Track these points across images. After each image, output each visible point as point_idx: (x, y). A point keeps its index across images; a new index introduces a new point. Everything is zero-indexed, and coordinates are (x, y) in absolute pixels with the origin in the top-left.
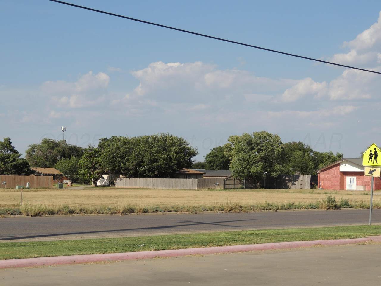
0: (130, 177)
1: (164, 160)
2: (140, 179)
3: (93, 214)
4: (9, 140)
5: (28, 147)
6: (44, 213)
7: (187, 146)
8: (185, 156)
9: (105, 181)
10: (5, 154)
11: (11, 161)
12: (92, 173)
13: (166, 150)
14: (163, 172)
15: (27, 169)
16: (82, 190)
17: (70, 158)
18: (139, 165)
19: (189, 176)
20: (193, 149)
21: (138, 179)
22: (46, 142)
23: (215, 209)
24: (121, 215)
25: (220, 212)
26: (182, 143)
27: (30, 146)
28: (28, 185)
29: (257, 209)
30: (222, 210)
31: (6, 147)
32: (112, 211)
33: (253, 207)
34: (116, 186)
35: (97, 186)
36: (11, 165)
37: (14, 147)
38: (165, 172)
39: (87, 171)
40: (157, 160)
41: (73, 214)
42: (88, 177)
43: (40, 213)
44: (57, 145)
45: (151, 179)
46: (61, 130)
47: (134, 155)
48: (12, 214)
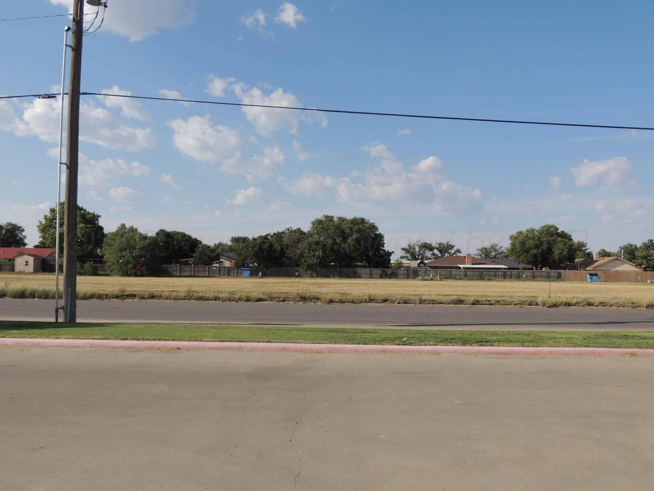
3: (613, 307)
6: (560, 304)
10: (648, 254)
24: (644, 309)
31: (649, 246)
32: (634, 305)
41: (591, 307)
43: (556, 304)
48: (529, 305)
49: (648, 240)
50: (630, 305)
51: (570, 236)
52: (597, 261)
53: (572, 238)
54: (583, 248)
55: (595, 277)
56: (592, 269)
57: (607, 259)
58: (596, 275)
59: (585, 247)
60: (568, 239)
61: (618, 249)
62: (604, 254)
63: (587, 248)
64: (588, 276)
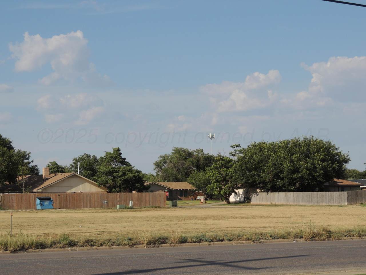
0: (267, 191)
1: (307, 169)
2: (279, 193)
4: (119, 150)
5: (159, 158)
6: (30, 247)
7: (336, 152)
8: (333, 163)
9: (241, 196)
10: (114, 168)
11: (120, 175)
12: (223, 187)
13: (309, 158)
14: (306, 184)
15: (139, 184)
16: (212, 208)
17: (204, 170)
18: (277, 176)
19: (343, 188)
20: (344, 155)
21: (276, 194)
22: (177, 151)
23: (289, 237)
24: (145, 248)
25: (297, 241)
26: (330, 148)
27: (161, 157)
28: (131, 204)
29: (355, 235)
30: (301, 237)
31: (115, 158)
32: (132, 242)
33: (350, 231)
34: (252, 203)
35: (229, 202)
36: (120, 180)
37: (125, 159)
38: (309, 184)
39: (217, 185)
40: (298, 169)
41: (74, 248)
42: (218, 192)
43: (23, 247)
44: (190, 154)
45: (292, 193)
46: (209, 137)
47: (271, 164)
49: (114, 149)
50: (126, 242)
51: (10, 142)
52: (47, 179)
53: (13, 145)
54: (26, 161)
55: (47, 203)
56: (40, 190)
57: (60, 176)
58: (48, 199)
59: (28, 159)
60: (7, 147)
61: (72, 162)
62: (55, 169)
63: (30, 160)
64: (38, 201)
